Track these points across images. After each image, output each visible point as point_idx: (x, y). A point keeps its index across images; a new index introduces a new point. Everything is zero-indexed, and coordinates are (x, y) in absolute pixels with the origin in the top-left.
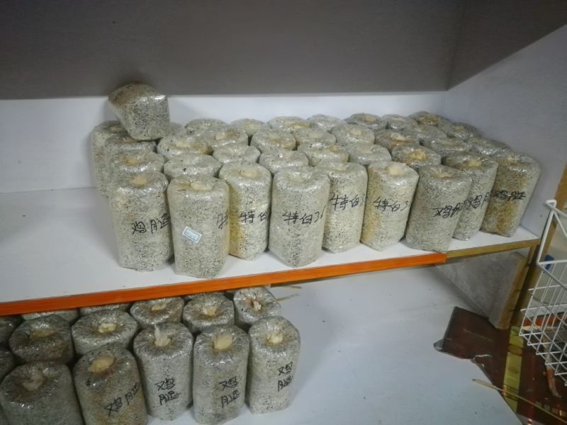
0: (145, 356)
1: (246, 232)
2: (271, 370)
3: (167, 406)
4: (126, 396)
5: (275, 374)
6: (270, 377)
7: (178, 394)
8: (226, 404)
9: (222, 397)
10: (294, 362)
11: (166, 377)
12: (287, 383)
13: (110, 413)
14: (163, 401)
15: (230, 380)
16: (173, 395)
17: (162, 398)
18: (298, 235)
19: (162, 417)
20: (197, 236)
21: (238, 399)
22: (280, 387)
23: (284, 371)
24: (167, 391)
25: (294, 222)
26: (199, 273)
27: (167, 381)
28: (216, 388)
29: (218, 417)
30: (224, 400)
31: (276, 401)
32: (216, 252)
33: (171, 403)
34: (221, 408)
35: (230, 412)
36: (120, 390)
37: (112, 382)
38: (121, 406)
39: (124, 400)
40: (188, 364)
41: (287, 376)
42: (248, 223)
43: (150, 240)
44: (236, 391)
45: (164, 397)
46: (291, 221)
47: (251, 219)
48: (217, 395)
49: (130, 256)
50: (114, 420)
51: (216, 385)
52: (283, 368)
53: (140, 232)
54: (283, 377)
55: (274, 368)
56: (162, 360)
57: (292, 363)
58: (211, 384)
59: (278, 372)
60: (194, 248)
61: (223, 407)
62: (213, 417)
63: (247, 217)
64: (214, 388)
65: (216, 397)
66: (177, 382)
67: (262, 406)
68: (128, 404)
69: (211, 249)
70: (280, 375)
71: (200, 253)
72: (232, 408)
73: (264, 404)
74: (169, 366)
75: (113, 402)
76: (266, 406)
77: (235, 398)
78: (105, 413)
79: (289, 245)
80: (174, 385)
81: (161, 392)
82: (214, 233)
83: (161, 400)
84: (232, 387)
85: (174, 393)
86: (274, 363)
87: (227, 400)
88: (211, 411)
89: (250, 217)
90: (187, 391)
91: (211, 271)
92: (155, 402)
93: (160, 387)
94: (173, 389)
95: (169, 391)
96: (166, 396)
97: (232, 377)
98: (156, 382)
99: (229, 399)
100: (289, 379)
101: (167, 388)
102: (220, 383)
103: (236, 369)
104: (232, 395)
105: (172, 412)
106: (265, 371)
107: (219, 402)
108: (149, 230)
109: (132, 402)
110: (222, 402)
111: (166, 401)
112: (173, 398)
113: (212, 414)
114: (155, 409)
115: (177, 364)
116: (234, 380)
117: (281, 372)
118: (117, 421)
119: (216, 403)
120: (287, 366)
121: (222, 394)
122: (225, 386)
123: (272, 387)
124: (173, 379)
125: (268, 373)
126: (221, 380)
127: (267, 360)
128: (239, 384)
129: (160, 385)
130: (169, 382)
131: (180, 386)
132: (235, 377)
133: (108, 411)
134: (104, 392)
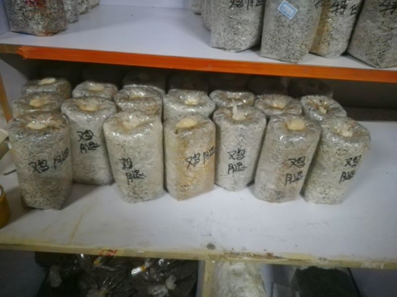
0: (224, 124)
1: (334, 25)
2: (339, 159)
3: (233, 176)
4: (204, 153)
5: (342, 164)
6: (335, 166)
7: (244, 167)
8: (289, 182)
9: (287, 175)
10: (362, 156)
11: (239, 147)
12: (350, 177)
13: (188, 166)
14: (231, 171)
15: (300, 159)
16: (241, 167)
17: (231, 167)
18: (392, 29)
19: (226, 186)
20: (292, 11)
21: (300, 180)
22: (343, 179)
23: (352, 162)
24: (236, 161)
25: (392, 13)
26: (284, 55)
27: (239, 152)
28: (284, 164)
29: (279, 194)
30: (289, 178)
31: (333, 193)
32: (306, 33)
33: (237, 174)
34: (283, 185)
35: (290, 191)
36: (201, 146)
37: (196, 136)
38: (198, 162)
39: (201, 157)
40: (260, 139)
41: (352, 169)
42: (338, 14)
43: (245, 17)
44: (300, 172)
45: (233, 167)
46: (388, 12)
47: (342, 10)
48: (283, 172)
49: (222, 34)
50: (190, 174)
51: (286, 161)
52: (351, 159)
53: (237, 6)
54: (348, 169)
55: (342, 157)
56: (239, 129)
57: (360, 156)
58: (281, 159)
59: (345, 163)
60: (287, 25)
61: (286, 184)
62: (273, 192)
63: (339, 7)
64: (283, 163)
65: (282, 173)
66: (246, 154)
67: (319, 195)
68: (204, 163)
69: (302, 29)
70: (346, 165)
71: (291, 31)
72: (292, 188)
73: (321, 193)
74: (244, 136)
75: (193, 156)
76: (323, 195)
77: (297, 179)
78: (185, 164)
79: (377, 41)
80: (244, 157)
81: (231, 161)
82: (309, 10)
83: (229, 169)
84: (298, 167)
85: (241, 165)
86: (345, 152)
87: (291, 179)
88: (273, 187)
89: (342, 7)
90: (252, 168)
91: (297, 54)
92: (224, 171)
93: (232, 156)
94: (241, 161)
95: (239, 161)
96: (234, 167)
97: (301, 156)
98: (229, 151)
99: (293, 179)
100: (353, 173)
101: (237, 158)
102: (290, 160)
103: (308, 149)
104: (296, 175)
105: (236, 183)
106: (333, 160)
107: (284, 180)
108: (245, 5)
109: (207, 161)
110: (286, 181)
111: (233, 171)
112: (240, 170)
113: (274, 190)
114: (222, 177)
115: (252, 136)
116: (302, 159)
117: (348, 163)
118: (193, 176)
119: (280, 180)
120: (356, 158)
121: (288, 171)
122: (293, 163)
123: (335, 177)
124: (244, 151)
125: (335, 162)
126: (290, 157)
127: (337, 148)
128: (305, 166)
129: (232, 154)
130: (240, 153)
131: (248, 160)
132: (305, 157)
133: (188, 163)
134: (188, 143)
